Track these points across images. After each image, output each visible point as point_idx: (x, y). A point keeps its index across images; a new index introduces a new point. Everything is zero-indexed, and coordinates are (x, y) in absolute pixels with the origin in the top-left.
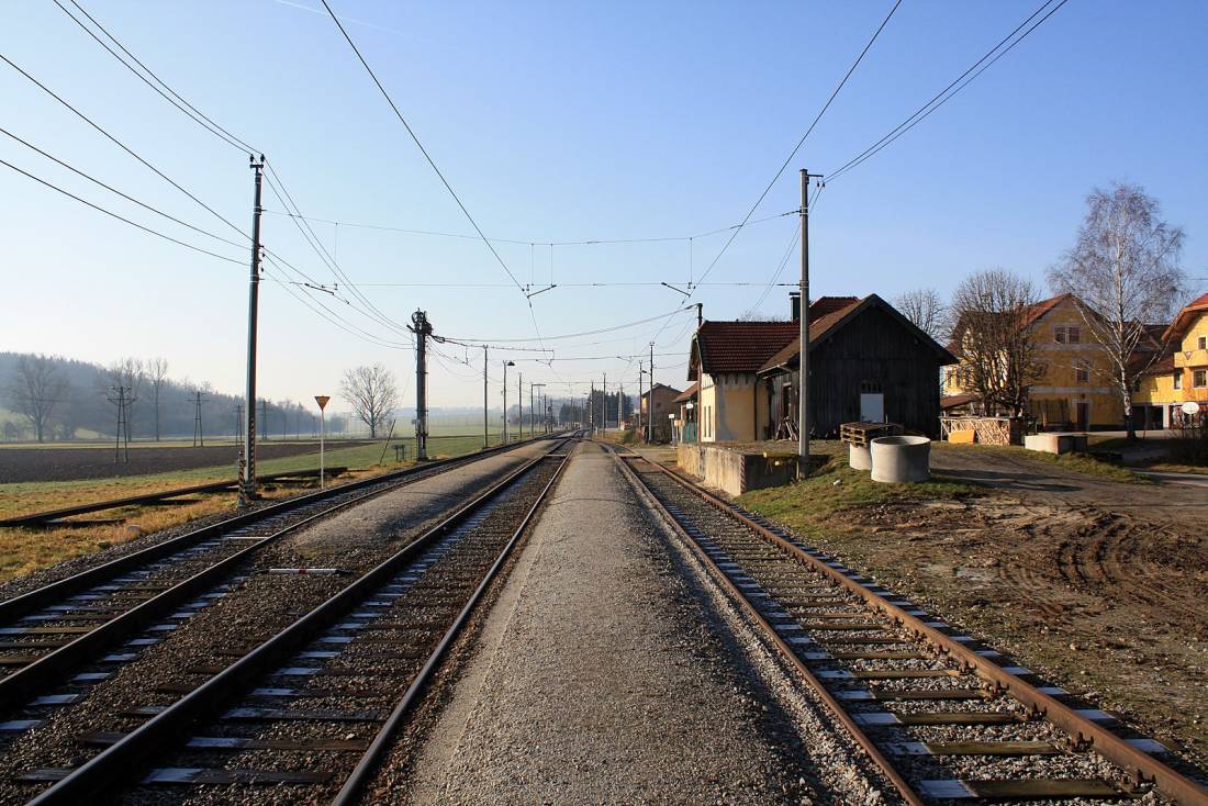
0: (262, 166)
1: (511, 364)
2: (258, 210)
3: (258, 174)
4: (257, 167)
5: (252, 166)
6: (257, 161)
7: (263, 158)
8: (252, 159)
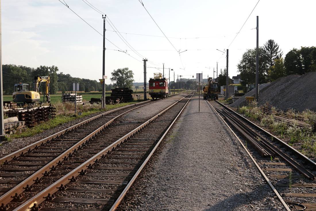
0: (105, 18)
1: (172, 70)
2: (105, 30)
3: (104, 20)
4: (104, 18)
5: (103, 18)
6: (104, 16)
7: (106, 16)
8: (103, 16)
